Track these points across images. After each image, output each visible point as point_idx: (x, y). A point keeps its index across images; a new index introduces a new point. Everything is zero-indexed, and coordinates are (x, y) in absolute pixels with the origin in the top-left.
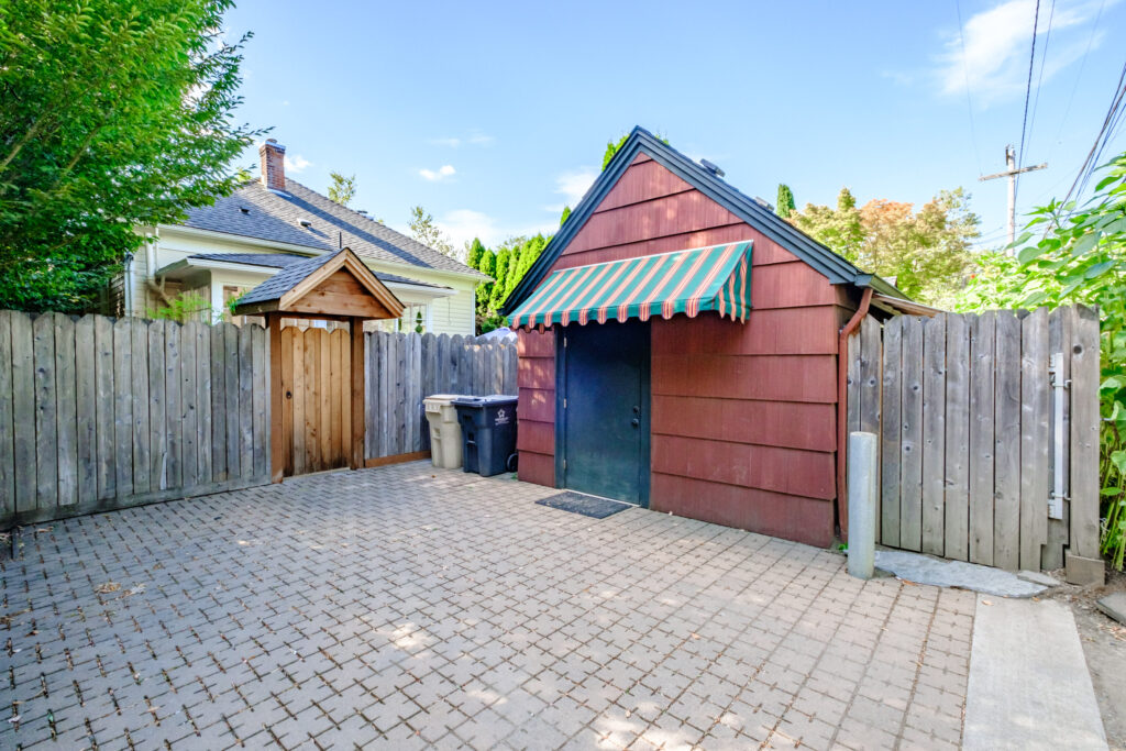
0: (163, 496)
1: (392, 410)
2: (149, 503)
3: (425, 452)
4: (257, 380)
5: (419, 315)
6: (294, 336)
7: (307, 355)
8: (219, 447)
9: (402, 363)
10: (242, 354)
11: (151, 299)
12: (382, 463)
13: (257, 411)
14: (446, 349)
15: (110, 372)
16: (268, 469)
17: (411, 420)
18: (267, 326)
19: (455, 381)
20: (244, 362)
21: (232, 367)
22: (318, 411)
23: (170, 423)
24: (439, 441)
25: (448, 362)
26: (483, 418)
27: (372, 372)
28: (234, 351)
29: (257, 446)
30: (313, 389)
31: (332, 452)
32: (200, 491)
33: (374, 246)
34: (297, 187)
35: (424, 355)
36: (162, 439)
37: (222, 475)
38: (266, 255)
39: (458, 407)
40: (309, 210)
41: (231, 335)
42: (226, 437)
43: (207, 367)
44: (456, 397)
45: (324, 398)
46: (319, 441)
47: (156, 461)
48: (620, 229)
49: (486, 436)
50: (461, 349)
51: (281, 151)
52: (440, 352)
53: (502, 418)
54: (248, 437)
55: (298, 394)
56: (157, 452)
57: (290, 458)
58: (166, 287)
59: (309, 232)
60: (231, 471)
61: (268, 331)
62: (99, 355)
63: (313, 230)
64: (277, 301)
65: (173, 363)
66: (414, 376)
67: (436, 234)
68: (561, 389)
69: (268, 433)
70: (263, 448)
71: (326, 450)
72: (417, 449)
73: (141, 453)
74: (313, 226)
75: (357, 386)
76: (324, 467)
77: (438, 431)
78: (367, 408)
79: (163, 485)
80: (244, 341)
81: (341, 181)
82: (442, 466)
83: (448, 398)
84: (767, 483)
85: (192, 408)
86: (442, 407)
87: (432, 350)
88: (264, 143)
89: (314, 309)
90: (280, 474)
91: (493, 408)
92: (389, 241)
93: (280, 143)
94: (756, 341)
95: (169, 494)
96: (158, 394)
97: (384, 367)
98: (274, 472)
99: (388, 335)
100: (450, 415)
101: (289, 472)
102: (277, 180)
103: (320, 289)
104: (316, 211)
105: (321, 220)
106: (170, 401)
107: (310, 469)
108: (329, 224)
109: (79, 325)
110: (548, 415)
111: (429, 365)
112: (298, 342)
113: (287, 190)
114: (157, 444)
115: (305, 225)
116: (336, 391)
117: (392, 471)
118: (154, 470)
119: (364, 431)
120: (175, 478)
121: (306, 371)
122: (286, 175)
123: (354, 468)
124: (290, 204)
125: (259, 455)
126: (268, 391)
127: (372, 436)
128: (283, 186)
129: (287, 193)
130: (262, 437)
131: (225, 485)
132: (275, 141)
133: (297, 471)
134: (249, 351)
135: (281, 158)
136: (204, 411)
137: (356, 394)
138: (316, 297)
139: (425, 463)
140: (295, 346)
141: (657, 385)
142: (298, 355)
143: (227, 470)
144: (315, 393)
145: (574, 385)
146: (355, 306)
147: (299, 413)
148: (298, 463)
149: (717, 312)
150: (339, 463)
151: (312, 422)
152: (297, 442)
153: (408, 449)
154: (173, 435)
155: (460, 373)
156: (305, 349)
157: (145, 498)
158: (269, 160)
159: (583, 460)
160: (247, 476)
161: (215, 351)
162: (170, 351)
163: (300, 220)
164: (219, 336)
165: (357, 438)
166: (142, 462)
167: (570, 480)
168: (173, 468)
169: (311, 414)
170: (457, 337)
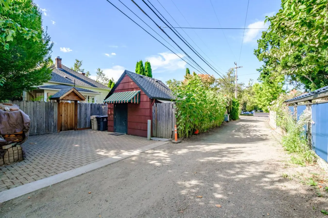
0: (36, 134)
1: (84, 119)
2: (33, 135)
3: (90, 127)
4: (55, 112)
5: (93, 99)
6: (62, 104)
7: (65, 108)
8: (47, 125)
9: (86, 109)
10: (52, 107)
11: (29, 95)
12: (81, 129)
13: (55, 118)
14: (96, 106)
15: (26, 111)
16: (57, 130)
17: (88, 121)
18: (57, 102)
19: (98, 113)
20: (52, 109)
21: (50, 110)
22: (67, 119)
23: (37, 121)
24: (93, 125)
25: (96, 109)
26: (101, 120)
27: (79, 111)
28: (50, 107)
29: (54, 125)
30: (66, 114)
31: (70, 126)
32: (43, 133)
33: (83, 82)
34: (65, 67)
35: (91, 108)
36: (36, 123)
37: (47, 130)
38: (56, 85)
39: (97, 118)
40: (67, 73)
41: (50, 104)
42: (48, 123)
43: (45, 110)
44: (96, 116)
45: (69, 116)
46: (67, 124)
47: (34, 127)
48: (124, 87)
49: (102, 123)
50: (100, 106)
51: (61, 59)
52: (95, 107)
53: (105, 120)
54: (53, 123)
55: (63, 115)
56: (35, 126)
57: (61, 128)
58: (33, 92)
59: (67, 79)
60: (49, 130)
61: (57, 103)
62: (24, 108)
63: (68, 79)
64: (59, 98)
65: (38, 109)
66: (89, 112)
67: (104, 75)
68: (114, 115)
69: (57, 123)
70: (56, 125)
71: (69, 127)
72: (89, 127)
73: (32, 126)
74: (68, 78)
75: (76, 114)
76: (68, 130)
77: (93, 123)
78: (78, 118)
79: (36, 132)
80: (52, 105)
81: (78, 62)
82: (94, 130)
83: (95, 116)
84: (142, 129)
85: (41, 118)
86: (94, 118)
87: (93, 107)
88: (56, 58)
89: (67, 99)
90: (59, 131)
91: (103, 118)
92: (87, 81)
93: (60, 57)
94: (141, 106)
95: (37, 134)
96: (35, 115)
97: (82, 110)
98: (58, 130)
99: (83, 104)
100: (95, 119)
101: (61, 130)
102: (60, 66)
103: (68, 95)
104: (69, 74)
105: (70, 76)
106: (37, 116)
107: (65, 130)
108: (72, 77)
109: (21, 102)
110: (112, 119)
111: (92, 109)
112: (63, 105)
113: (62, 68)
114: (35, 125)
115: (66, 77)
116: (71, 114)
117: (83, 131)
118: (34, 129)
119: (77, 123)
120: (38, 130)
121: (65, 111)
122: (62, 64)
123: (75, 130)
124: (63, 72)
125: (55, 127)
126: (57, 114)
127: (79, 124)
128: (61, 67)
129: (62, 69)
130: (56, 123)
131: (48, 132)
132: (59, 57)
133: (63, 130)
134: (53, 107)
135: (61, 61)
136: (44, 118)
137: (76, 115)
138: (67, 97)
139: (91, 129)
140: (63, 106)
141: (128, 114)
142: (63, 108)
143: (48, 130)
144: (67, 115)
145: (117, 113)
146: (75, 98)
147: (63, 119)
148: (63, 129)
149: (131, 102)
150: (72, 129)
151: (66, 121)
152: (63, 125)
153: (87, 126)
154: (38, 123)
155: (99, 111)
156: (65, 106)
157: (32, 134)
158: (58, 61)
159: (118, 127)
160: (52, 131)
161: (46, 107)
162: (38, 107)
163: (65, 76)
164: (47, 104)
165: (76, 124)
166: (32, 127)
167: (116, 131)
168: (38, 129)
169: (66, 119)
170: (99, 104)
